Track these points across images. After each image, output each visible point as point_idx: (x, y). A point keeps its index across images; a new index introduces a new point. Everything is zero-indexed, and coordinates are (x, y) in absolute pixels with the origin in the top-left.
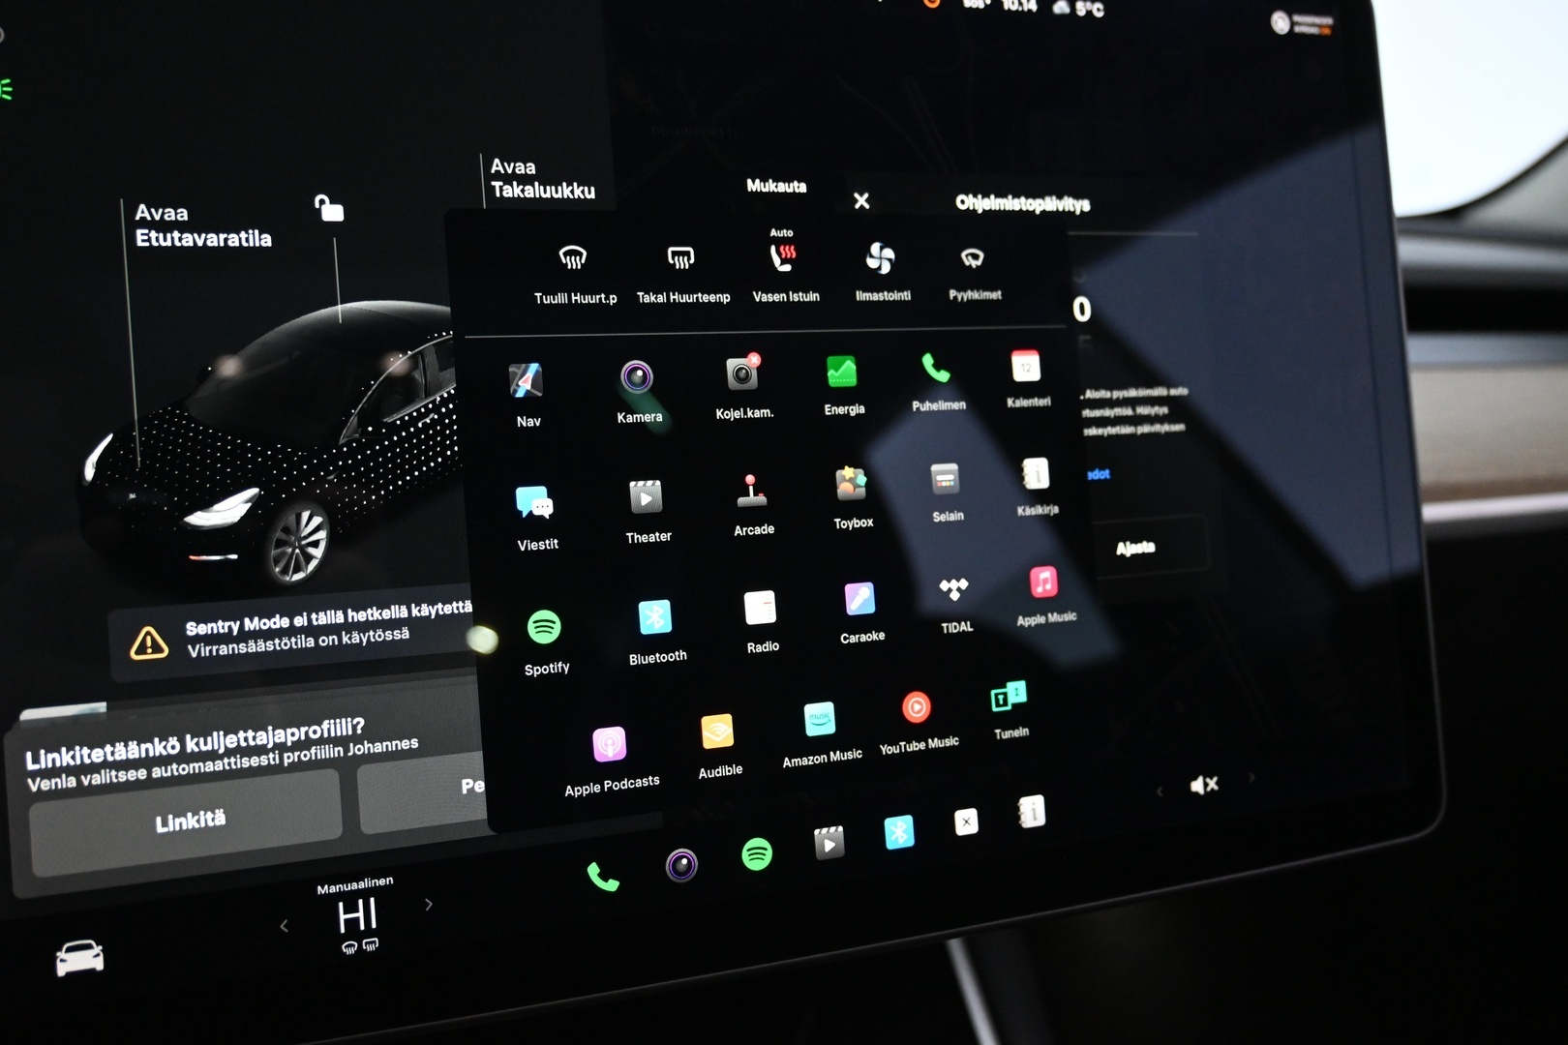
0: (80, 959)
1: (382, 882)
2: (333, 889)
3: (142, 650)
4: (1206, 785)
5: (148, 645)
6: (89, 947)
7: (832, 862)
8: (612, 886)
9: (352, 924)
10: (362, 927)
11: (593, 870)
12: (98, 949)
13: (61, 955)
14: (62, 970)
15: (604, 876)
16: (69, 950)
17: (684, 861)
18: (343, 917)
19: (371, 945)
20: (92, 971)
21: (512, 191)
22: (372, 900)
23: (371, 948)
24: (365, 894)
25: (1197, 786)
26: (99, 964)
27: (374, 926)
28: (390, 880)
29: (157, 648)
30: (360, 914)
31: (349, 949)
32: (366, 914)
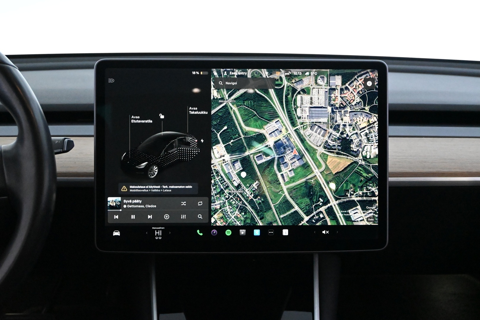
0: (116, 233)
1: (162, 228)
2: (155, 228)
3: (123, 190)
4: (326, 232)
5: (124, 189)
6: (118, 232)
7: (243, 236)
8: (201, 234)
9: (157, 234)
10: (159, 235)
11: (198, 231)
12: (119, 232)
13: (114, 232)
14: (114, 235)
15: (200, 232)
16: (115, 232)
17: (215, 232)
18: (156, 233)
19: (160, 238)
20: (118, 235)
21: (193, 113)
22: (161, 231)
23: (160, 239)
24: (160, 230)
25: (324, 232)
26: (119, 235)
27: (161, 235)
28: (164, 228)
29: (125, 190)
30: (159, 233)
31: (157, 238)
32: (160, 233)
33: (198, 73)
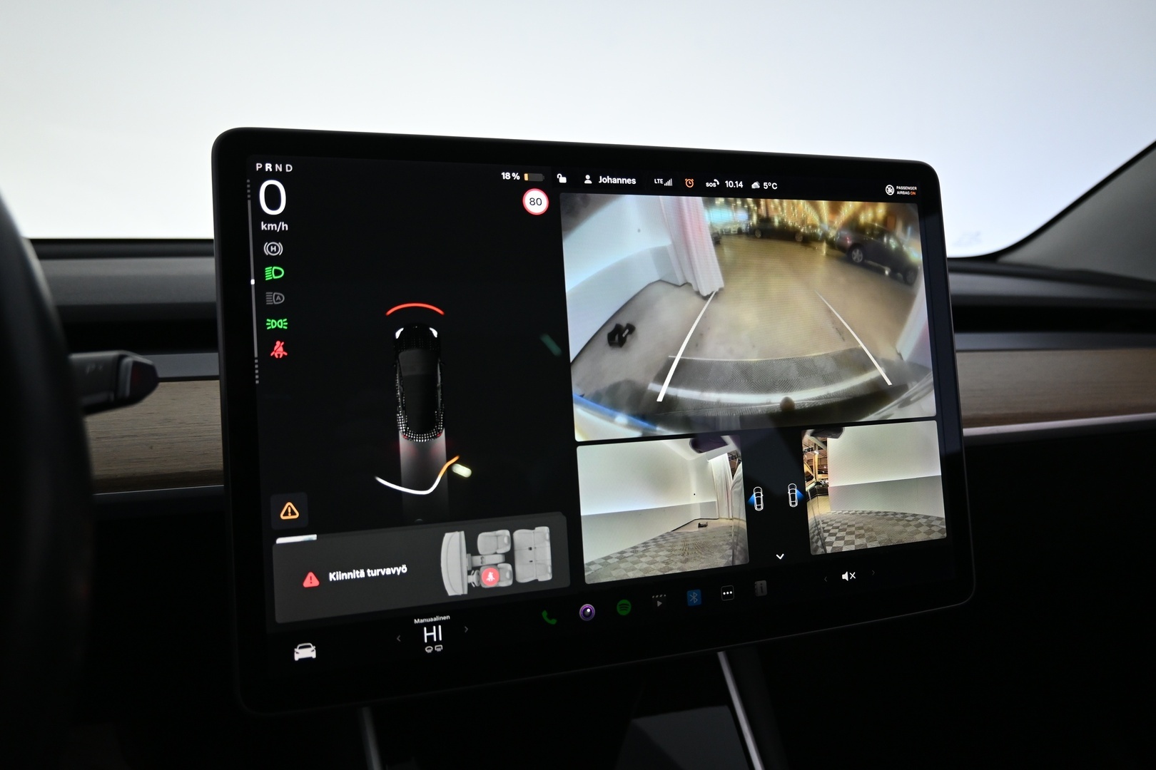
0: (305, 653)
1: (444, 618)
2: (422, 621)
4: (849, 576)
6: (309, 647)
7: (661, 612)
8: (553, 622)
9: (430, 638)
10: (435, 640)
11: (545, 614)
12: (313, 648)
13: (297, 650)
14: (297, 657)
15: (550, 617)
16: (300, 648)
17: (589, 610)
18: (426, 635)
19: (439, 648)
20: (311, 658)
22: (440, 627)
23: (439, 650)
24: (437, 624)
25: (845, 577)
26: (314, 655)
27: (441, 639)
28: (448, 617)
30: (434, 634)
31: (429, 650)
32: (437, 633)
33: (516, 176)
